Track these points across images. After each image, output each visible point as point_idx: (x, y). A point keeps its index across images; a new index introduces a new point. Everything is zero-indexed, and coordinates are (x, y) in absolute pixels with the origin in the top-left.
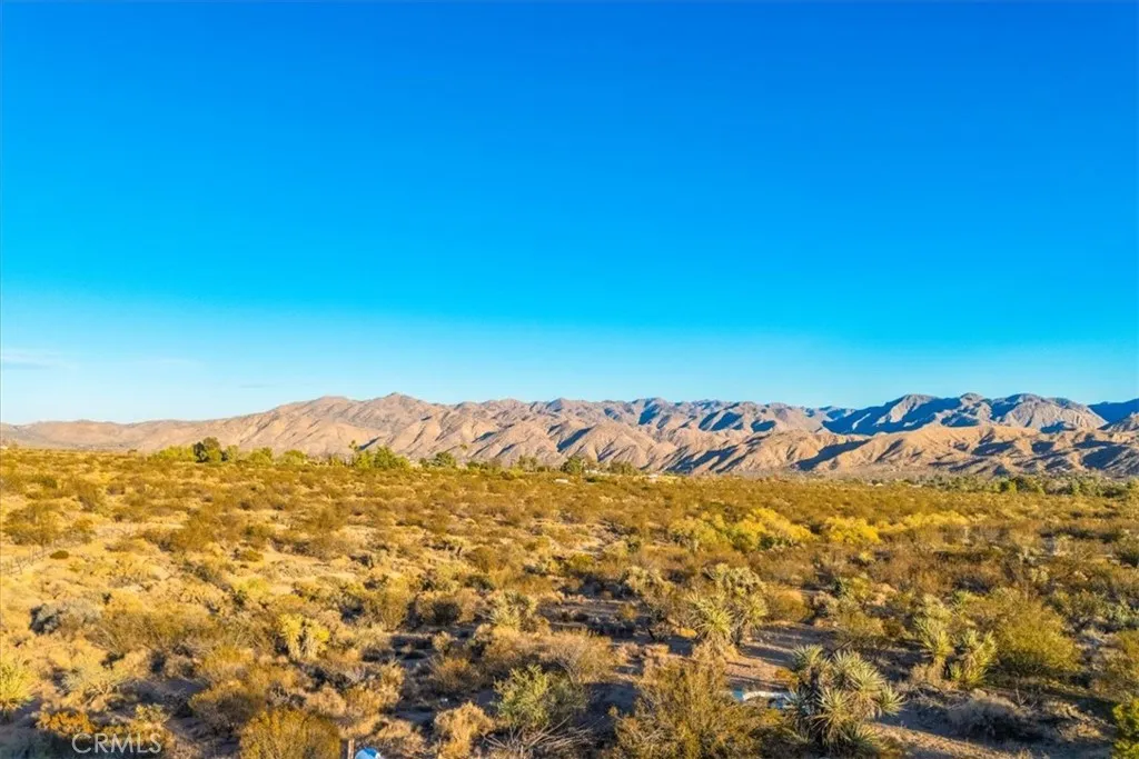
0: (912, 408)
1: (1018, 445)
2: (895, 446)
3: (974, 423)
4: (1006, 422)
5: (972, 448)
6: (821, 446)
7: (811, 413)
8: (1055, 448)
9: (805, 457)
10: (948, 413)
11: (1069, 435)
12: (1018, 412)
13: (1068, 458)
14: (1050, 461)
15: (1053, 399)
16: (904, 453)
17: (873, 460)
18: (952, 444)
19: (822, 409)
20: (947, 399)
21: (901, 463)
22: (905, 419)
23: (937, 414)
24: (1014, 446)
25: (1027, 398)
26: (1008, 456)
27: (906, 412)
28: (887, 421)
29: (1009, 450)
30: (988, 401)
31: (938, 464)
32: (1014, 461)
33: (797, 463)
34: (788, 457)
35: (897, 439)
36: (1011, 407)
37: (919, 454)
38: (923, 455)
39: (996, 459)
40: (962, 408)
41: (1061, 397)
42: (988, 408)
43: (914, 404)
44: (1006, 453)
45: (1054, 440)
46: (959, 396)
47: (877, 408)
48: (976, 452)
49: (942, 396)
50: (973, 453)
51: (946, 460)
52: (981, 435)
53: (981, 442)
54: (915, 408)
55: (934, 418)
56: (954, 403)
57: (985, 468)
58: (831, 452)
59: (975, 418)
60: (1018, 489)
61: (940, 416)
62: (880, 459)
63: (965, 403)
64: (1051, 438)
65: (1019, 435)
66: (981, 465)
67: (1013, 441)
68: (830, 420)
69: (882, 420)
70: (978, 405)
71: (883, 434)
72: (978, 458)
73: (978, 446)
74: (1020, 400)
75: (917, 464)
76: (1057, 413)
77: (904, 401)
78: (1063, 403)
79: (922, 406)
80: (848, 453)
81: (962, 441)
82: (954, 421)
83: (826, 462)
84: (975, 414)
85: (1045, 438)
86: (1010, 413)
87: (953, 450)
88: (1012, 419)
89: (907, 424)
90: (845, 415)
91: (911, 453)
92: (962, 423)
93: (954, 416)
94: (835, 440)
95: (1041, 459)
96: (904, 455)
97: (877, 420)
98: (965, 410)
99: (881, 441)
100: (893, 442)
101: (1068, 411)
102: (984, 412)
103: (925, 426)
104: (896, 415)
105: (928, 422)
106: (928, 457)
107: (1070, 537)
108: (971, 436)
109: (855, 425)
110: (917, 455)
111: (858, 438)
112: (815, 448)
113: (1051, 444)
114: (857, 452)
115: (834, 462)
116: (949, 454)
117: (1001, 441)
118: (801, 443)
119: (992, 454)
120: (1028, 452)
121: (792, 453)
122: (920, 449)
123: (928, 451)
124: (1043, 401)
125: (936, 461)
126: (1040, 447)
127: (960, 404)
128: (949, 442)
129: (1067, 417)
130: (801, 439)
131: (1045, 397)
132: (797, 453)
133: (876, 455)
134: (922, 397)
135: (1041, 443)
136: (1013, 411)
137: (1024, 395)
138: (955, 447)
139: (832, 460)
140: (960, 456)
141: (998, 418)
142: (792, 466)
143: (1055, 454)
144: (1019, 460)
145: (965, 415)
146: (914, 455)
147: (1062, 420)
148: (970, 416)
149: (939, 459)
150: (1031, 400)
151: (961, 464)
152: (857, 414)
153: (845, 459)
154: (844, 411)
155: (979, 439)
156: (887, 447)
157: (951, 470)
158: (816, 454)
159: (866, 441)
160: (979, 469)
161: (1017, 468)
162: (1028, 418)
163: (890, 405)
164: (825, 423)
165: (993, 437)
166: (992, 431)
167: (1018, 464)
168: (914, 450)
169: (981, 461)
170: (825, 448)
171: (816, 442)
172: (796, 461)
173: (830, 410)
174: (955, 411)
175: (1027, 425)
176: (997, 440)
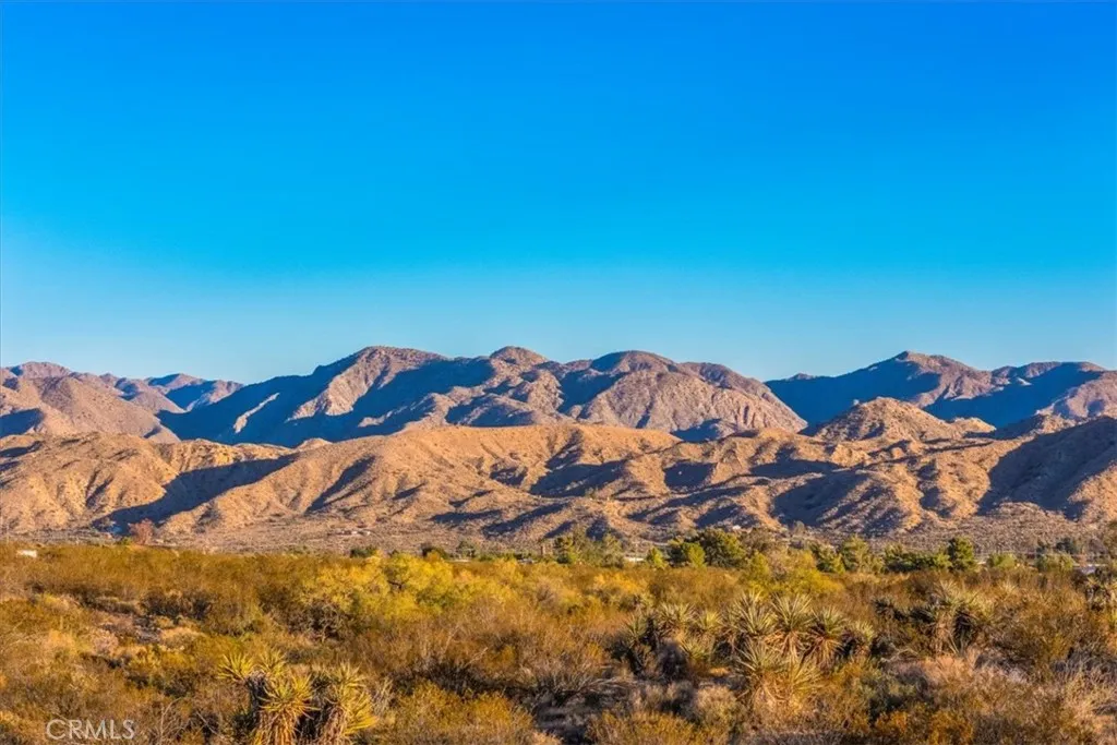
0: (378, 380)
1: (638, 470)
2: (357, 472)
3: (523, 419)
4: (595, 417)
5: (531, 478)
6: (171, 472)
7: (129, 390)
8: (719, 476)
9: (131, 502)
10: (463, 393)
11: (745, 449)
12: (620, 395)
13: (743, 501)
14: (706, 508)
15: (693, 366)
16: (377, 488)
17: (302, 508)
18: (486, 467)
19: (153, 382)
20: (459, 361)
21: (369, 516)
22: (363, 406)
23: (438, 397)
24: (628, 474)
25: (640, 362)
26: (614, 497)
27: (364, 389)
28: (320, 414)
29: (618, 484)
30: (549, 366)
31: (454, 518)
32: (629, 508)
33: (112, 516)
34: (90, 502)
35: (359, 455)
36: (603, 384)
37: (413, 491)
38: (422, 494)
39: (588, 503)
40: (496, 382)
41: (708, 360)
42: (554, 383)
43: (384, 372)
44: (609, 489)
45: (713, 460)
46: (487, 354)
47: (294, 379)
48: (541, 488)
49: (450, 354)
50: (534, 490)
51: (475, 506)
52: (551, 446)
53: (549, 465)
54: (387, 380)
55: (430, 406)
56: (475, 371)
57: (565, 527)
58: (196, 489)
59: (525, 408)
60: (709, 561)
61: (444, 402)
62: (319, 506)
63: (503, 370)
64: (707, 455)
65: (635, 448)
66: (557, 519)
67: (624, 462)
68: (177, 410)
69: (306, 411)
70: (530, 377)
71: (320, 443)
72: (549, 502)
73: (543, 472)
74: (624, 366)
75: (407, 518)
76: (704, 399)
77: (360, 365)
78: (716, 376)
79: (401, 375)
80: (240, 491)
81: (510, 461)
82: (477, 413)
83: (184, 515)
84: (524, 398)
85: (692, 453)
86: (602, 398)
87: (489, 484)
88: (608, 413)
89: (367, 421)
90: (214, 398)
91: (392, 489)
92: (496, 418)
93: (476, 402)
94: (208, 457)
95: (687, 502)
96: (378, 497)
97: (296, 409)
98: (503, 388)
99: (319, 461)
100: (350, 463)
101: (726, 392)
102: (544, 392)
103: (410, 426)
104: (341, 398)
105: (416, 416)
106: (434, 500)
107: (851, 652)
108: (529, 448)
109: (240, 423)
110: (407, 494)
111: (263, 452)
112: (158, 480)
113: (707, 469)
114: (263, 490)
115: (206, 515)
116: (480, 494)
117: (596, 461)
118: (122, 464)
119: (580, 492)
120: (657, 487)
121: (101, 489)
122: (413, 481)
123: (433, 485)
124: (672, 368)
125: (452, 509)
126: (684, 476)
127: (491, 372)
128: (481, 461)
129: (724, 407)
130: (121, 455)
131: (678, 360)
132: (113, 491)
133: (308, 497)
134: (401, 354)
135: (683, 465)
136: (608, 392)
137: (633, 353)
138: (493, 476)
139: (201, 510)
140: (508, 498)
141: (578, 409)
142: (97, 524)
143: (718, 492)
144: (638, 506)
145: (502, 399)
146: (399, 496)
147: (713, 414)
148: (514, 403)
149: (458, 504)
150: (646, 366)
151: (511, 515)
152: (244, 396)
153: (234, 506)
154: (209, 386)
155: (547, 456)
156: (336, 475)
157: (487, 532)
158: (161, 493)
159: (284, 462)
160: (550, 528)
161: (635, 525)
162: (641, 408)
163: (325, 375)
164: (164, 416)
165: (580, 452)
166: (575, 438)
167: (636, 517)
168: (402, 482)
169: (556, 509)
170: (183, 477)
171: (160, 463)
172: (108, 510)
173: (174, 385)
174: (479, 390)
175: (641, 425)
176: (587, 459)
